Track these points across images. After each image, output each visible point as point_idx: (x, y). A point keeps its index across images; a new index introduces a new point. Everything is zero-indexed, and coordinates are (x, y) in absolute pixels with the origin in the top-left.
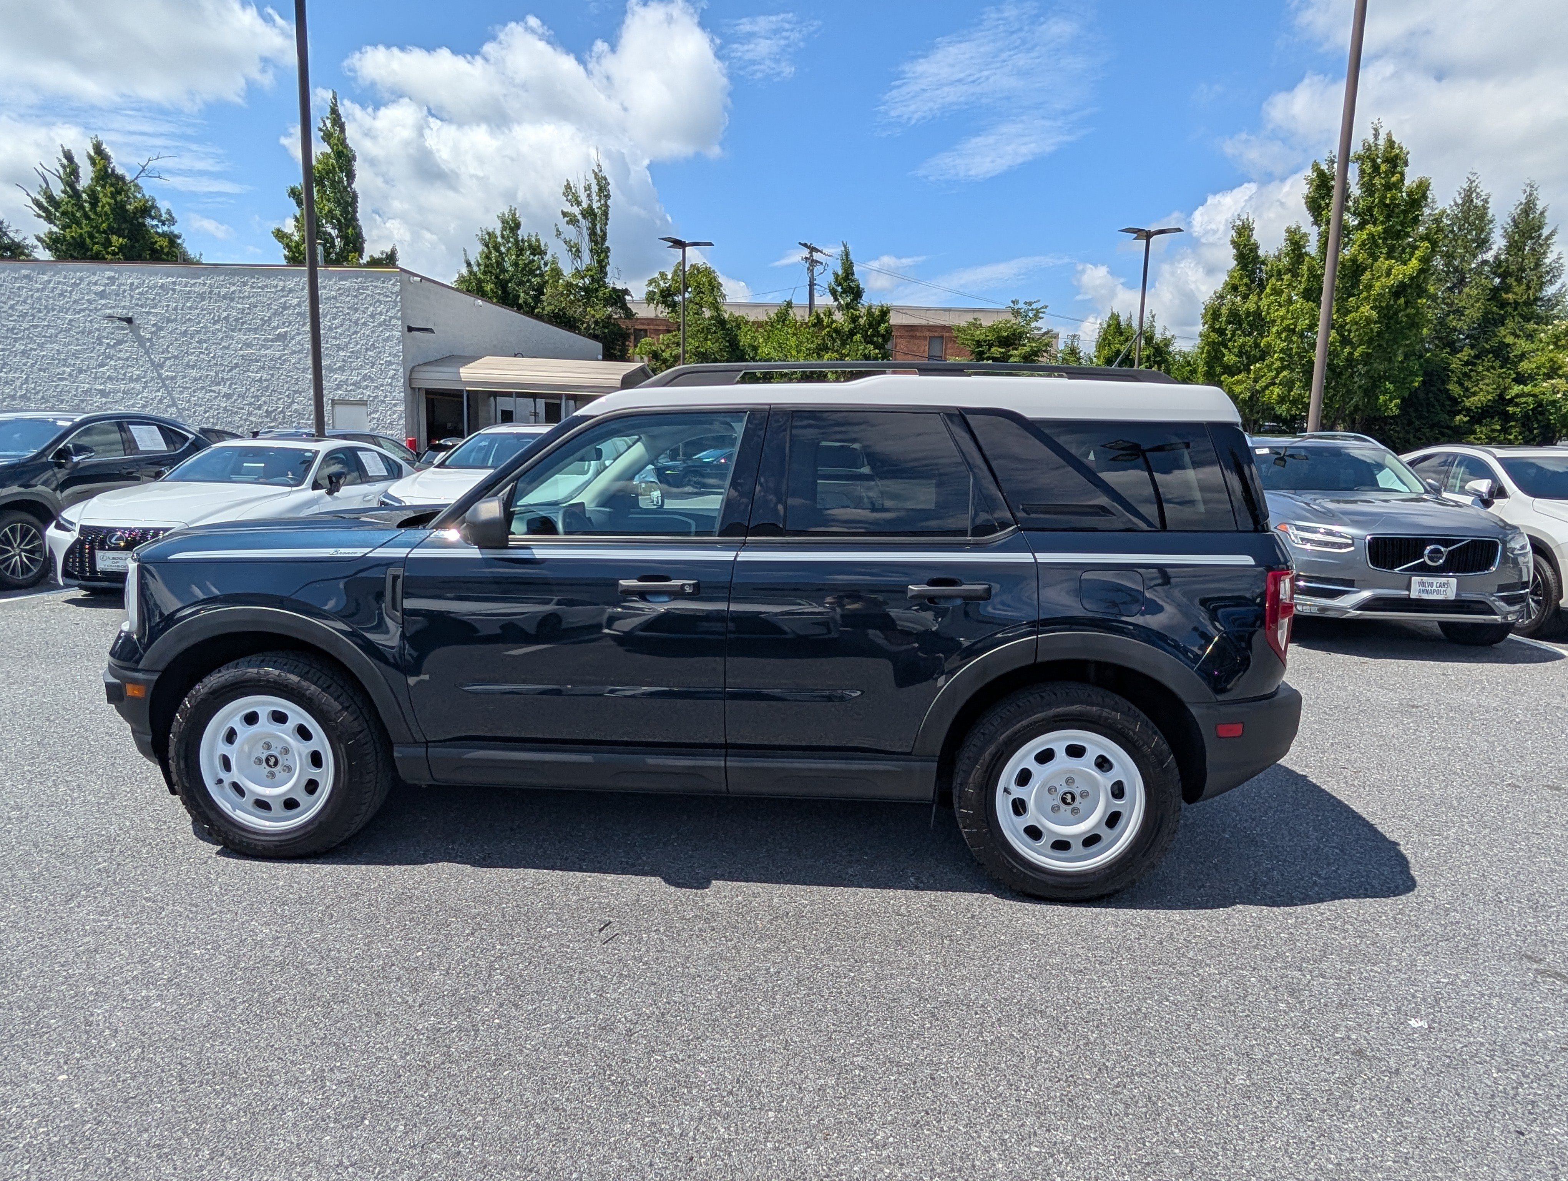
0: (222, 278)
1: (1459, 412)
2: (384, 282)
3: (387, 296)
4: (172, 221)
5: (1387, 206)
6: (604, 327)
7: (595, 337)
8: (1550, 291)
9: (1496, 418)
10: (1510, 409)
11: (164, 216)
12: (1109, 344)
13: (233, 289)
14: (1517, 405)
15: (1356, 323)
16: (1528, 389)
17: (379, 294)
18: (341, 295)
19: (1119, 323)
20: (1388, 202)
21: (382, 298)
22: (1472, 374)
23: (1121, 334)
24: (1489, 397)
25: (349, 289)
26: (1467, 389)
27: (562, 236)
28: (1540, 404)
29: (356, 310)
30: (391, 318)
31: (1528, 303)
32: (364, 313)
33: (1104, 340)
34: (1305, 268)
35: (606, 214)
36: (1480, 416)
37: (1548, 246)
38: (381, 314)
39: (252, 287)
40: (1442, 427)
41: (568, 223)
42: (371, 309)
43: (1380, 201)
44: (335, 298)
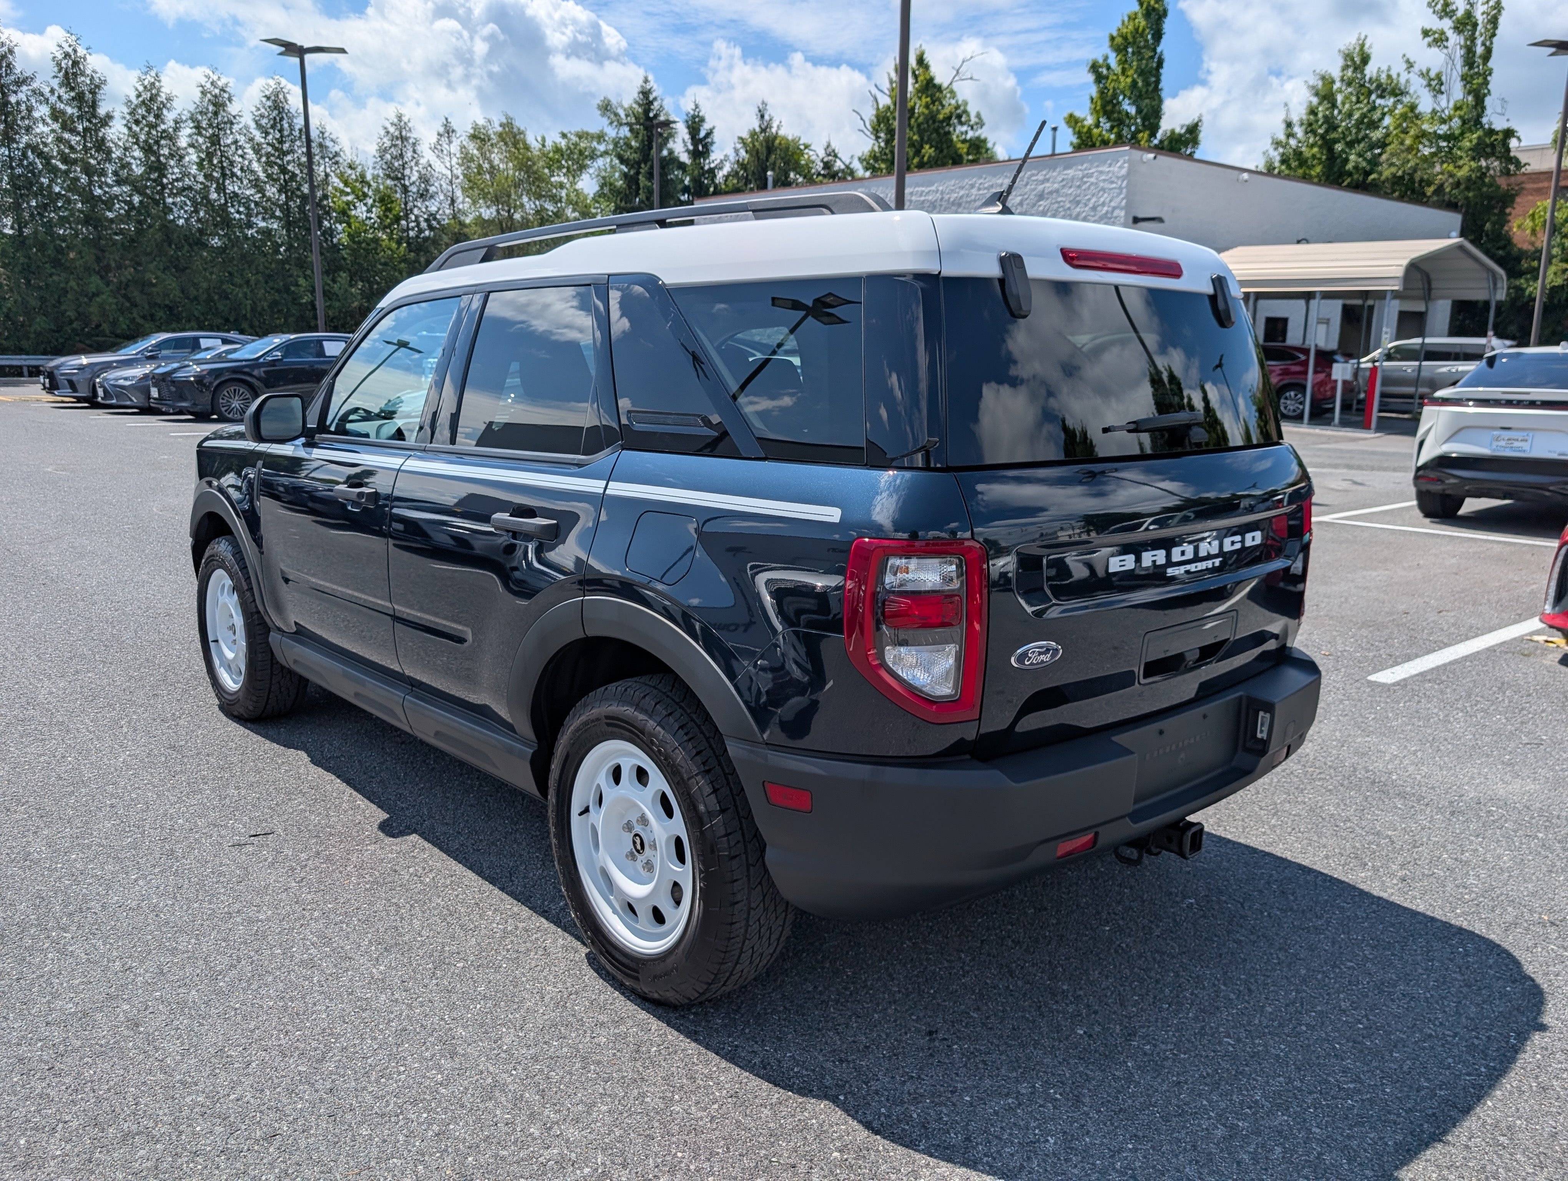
0: (953, 182)
2: (1110, 165)
3: (1112, 182)
4: (981, 123)
6: (1468, 189)
7: (1452, 206)
11: (973, 120)
13: (962, 193)
17: (1104, 180)
18: (1064, 186)
21: (1107, 185)
25: (1073, 179)
27: (1416, 68)
29: (1078, 203)
30: (1114, 208)
32: (1086, 205)
35: (1494, 21)
38: (1103, 204)
39: (979, 189)
41: (1429, 45)
42: (1094, 200)
44: (1057, 191)
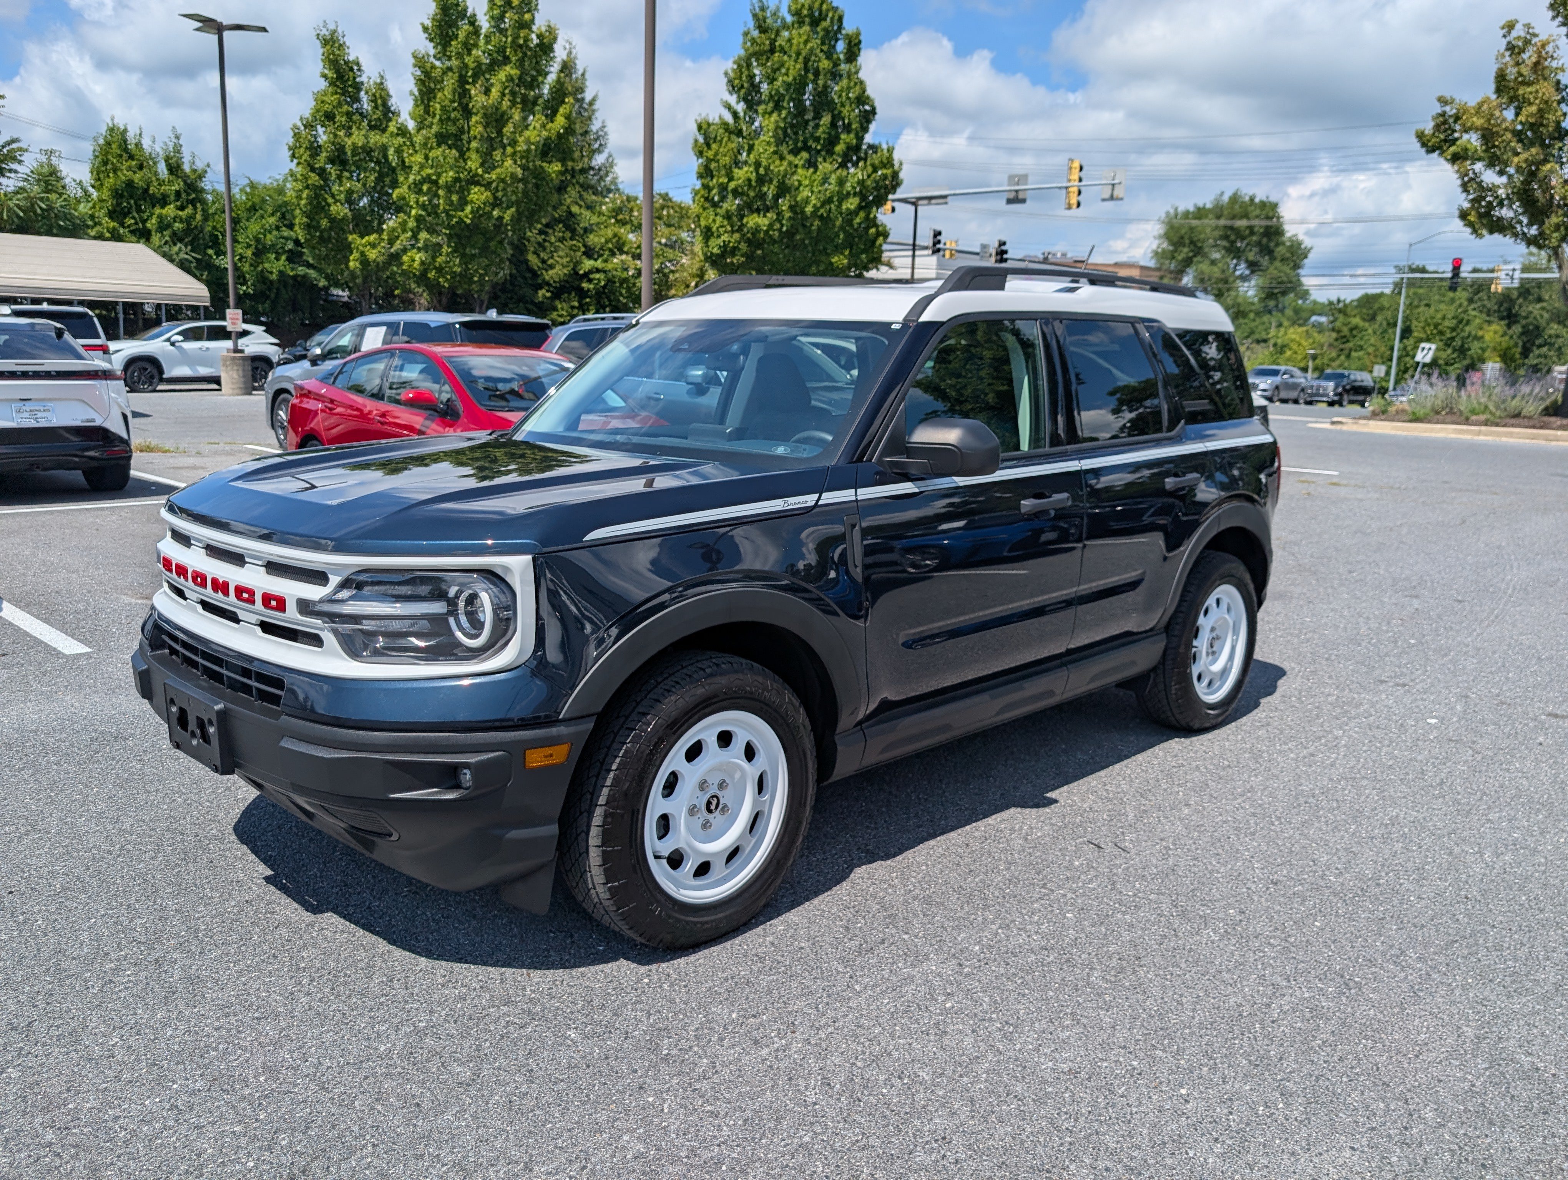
1: (540, 287)
5: (521, 46)
8: (599, 160)
9: (573, 294)
10: (585, 285)
12: (115, 171)
14: (590, 281)
15: (503, 181)
16: (599, 264)
19: (125, 141)
20: (521, 42)
22: (547, 244)
23: (131, 157)
24: (565, 271)
26: (544, 262)
28: (610, 281)
31: (584, 171)
33: (105, 163)
34: (438, 106)
36: (561, 290)
37: (593, 111)
40: (527, 302)
43: (513, 42)
